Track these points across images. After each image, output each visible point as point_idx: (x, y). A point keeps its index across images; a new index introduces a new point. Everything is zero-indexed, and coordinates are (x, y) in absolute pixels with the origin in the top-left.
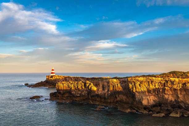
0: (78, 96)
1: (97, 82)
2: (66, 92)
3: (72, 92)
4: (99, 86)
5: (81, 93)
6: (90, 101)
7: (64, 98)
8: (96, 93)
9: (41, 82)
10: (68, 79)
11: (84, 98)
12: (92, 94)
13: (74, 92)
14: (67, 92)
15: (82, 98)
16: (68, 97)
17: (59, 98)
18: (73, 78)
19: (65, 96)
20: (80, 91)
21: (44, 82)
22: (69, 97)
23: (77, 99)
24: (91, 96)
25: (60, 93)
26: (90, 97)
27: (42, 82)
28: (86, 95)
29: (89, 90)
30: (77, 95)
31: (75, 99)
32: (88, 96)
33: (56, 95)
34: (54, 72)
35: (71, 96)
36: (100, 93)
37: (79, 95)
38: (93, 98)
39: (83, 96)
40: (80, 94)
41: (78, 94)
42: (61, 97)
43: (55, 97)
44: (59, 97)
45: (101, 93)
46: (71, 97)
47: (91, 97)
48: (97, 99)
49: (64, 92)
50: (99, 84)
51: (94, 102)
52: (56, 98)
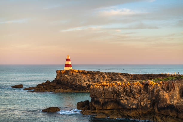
0: (133, 109)
1: (169, 83)
2: (110, 100)
3: (122, 101)
4: (174, 89)
5: (138, 103)
6: (158, 118)
7: (107, 112)
8: (168, 102)
9: (46, 82)
10: (96, 76)
11: (144, 113)
12: (161, 105)
13: (125, 101)
14: (112, 101)
15: (140, 112)
16: (113, 109)
17: (96, 111)
18: (106, 76)
19: (108, 108)
20: (136, 99)
21: (53, 81)
22: (114, 111)
23: (132, 114)
24: (158, 108)
25: (97, 102)
26: (156, 110)
27: (48, 82)
28: (149, 106)
29: (154, 98)
30: (132, 107)
31: (126, 113)
32: (152, 108)
33: (90, 105)
34: (70, 63)
35: (120, 107)
36: (175, 102)
37: (134, 107)
38: (162, 112)
39: (143, 108)
40: (137, 105)
41: (133, 104)
42: (100, 110)
43: (89, 109)
44: (95, 109)
45: (178, 103)
46: (118, 110)
47: (159, 110)
48: (171, 114)
49: (106, 100)
50: (173, 87)
51: (164, 118)
52: (90, 111)
